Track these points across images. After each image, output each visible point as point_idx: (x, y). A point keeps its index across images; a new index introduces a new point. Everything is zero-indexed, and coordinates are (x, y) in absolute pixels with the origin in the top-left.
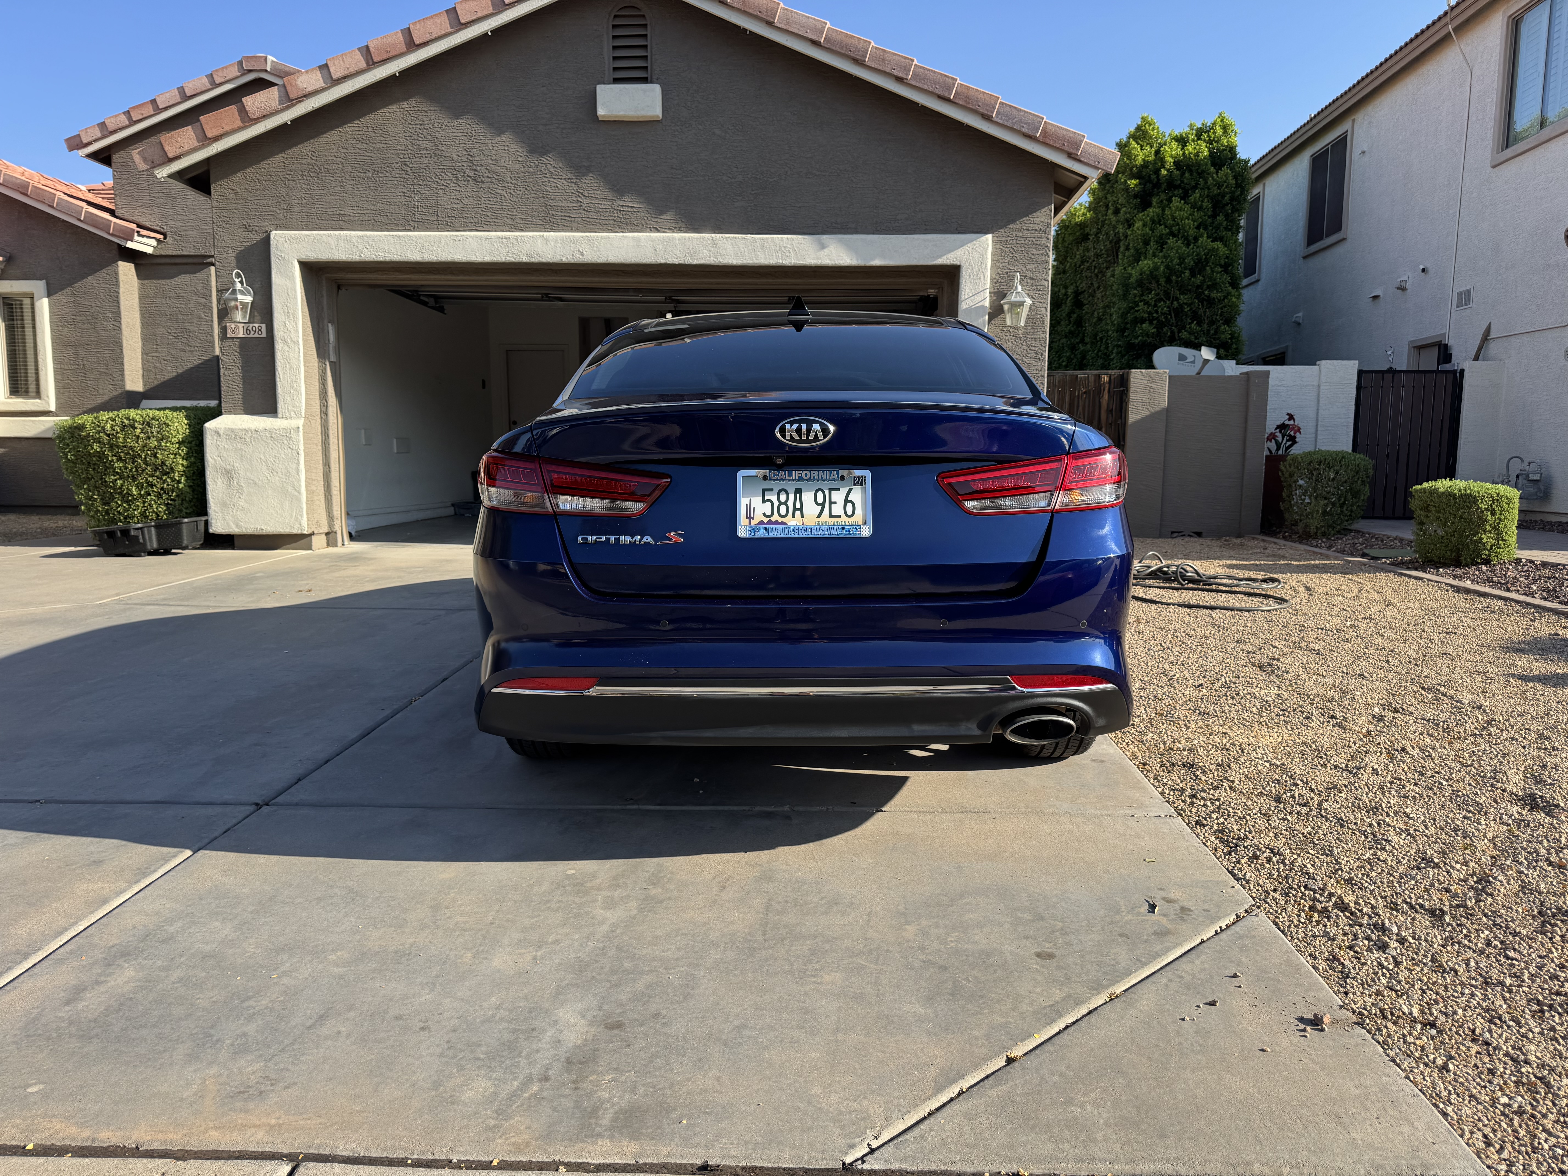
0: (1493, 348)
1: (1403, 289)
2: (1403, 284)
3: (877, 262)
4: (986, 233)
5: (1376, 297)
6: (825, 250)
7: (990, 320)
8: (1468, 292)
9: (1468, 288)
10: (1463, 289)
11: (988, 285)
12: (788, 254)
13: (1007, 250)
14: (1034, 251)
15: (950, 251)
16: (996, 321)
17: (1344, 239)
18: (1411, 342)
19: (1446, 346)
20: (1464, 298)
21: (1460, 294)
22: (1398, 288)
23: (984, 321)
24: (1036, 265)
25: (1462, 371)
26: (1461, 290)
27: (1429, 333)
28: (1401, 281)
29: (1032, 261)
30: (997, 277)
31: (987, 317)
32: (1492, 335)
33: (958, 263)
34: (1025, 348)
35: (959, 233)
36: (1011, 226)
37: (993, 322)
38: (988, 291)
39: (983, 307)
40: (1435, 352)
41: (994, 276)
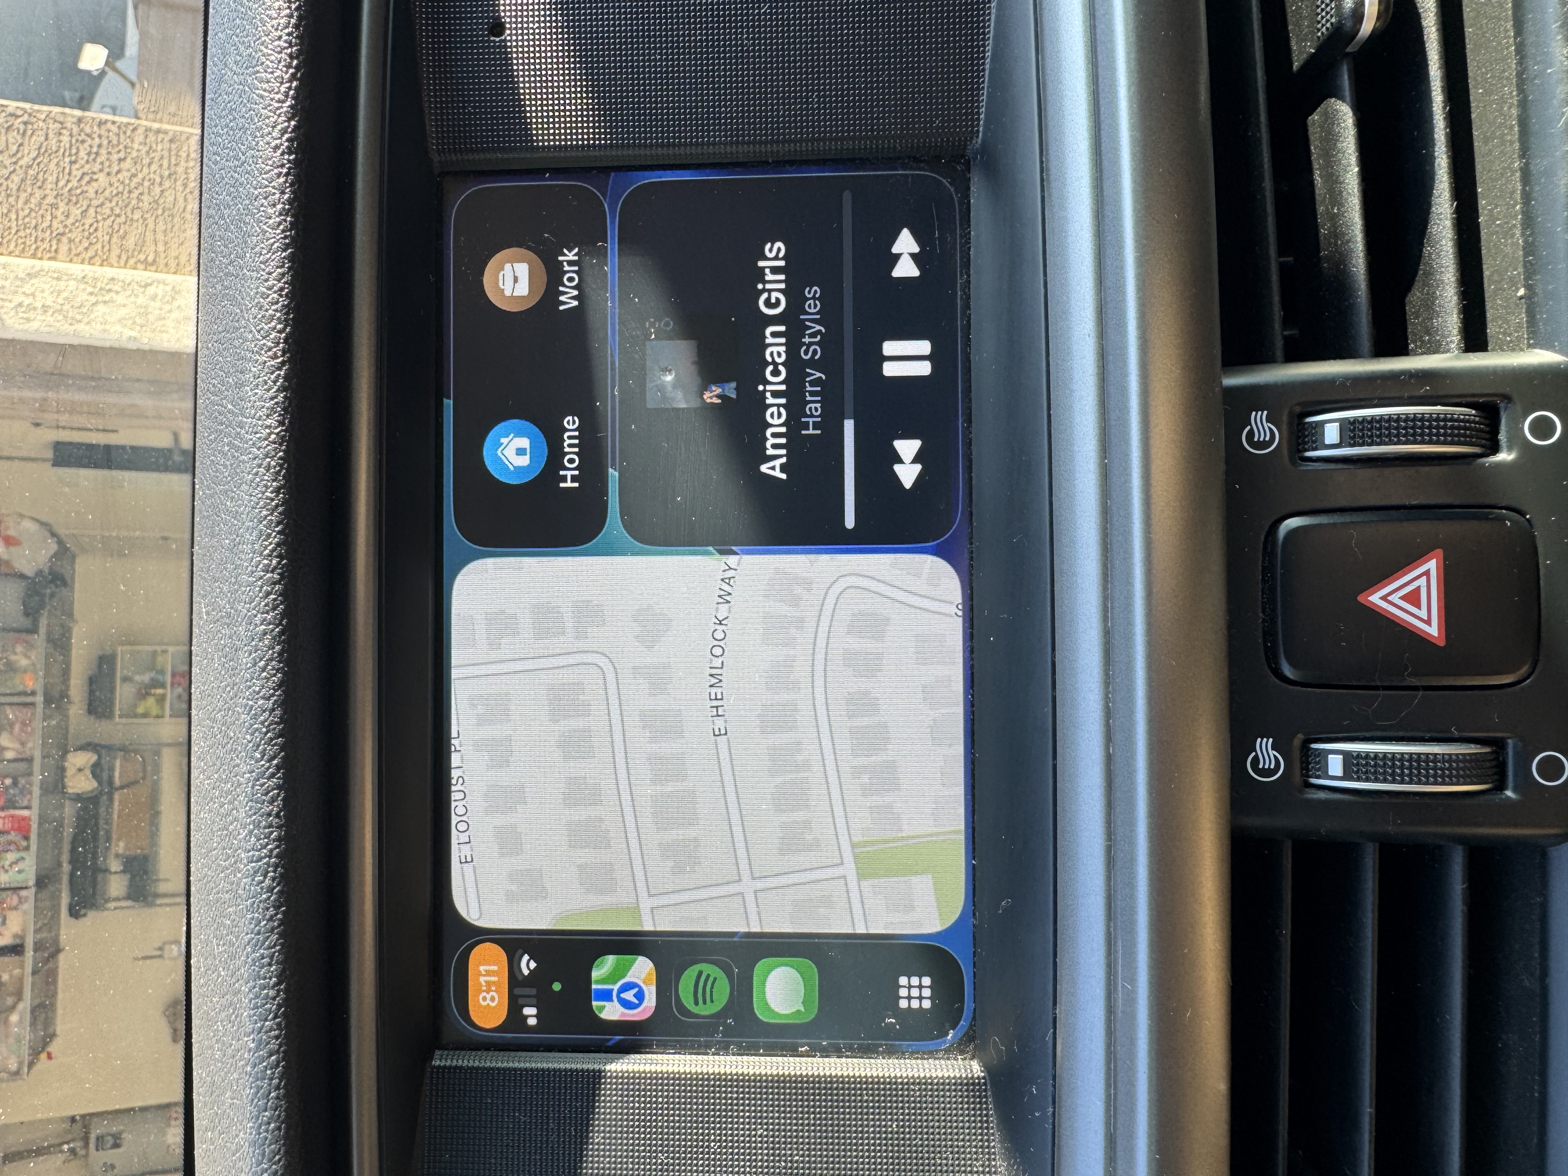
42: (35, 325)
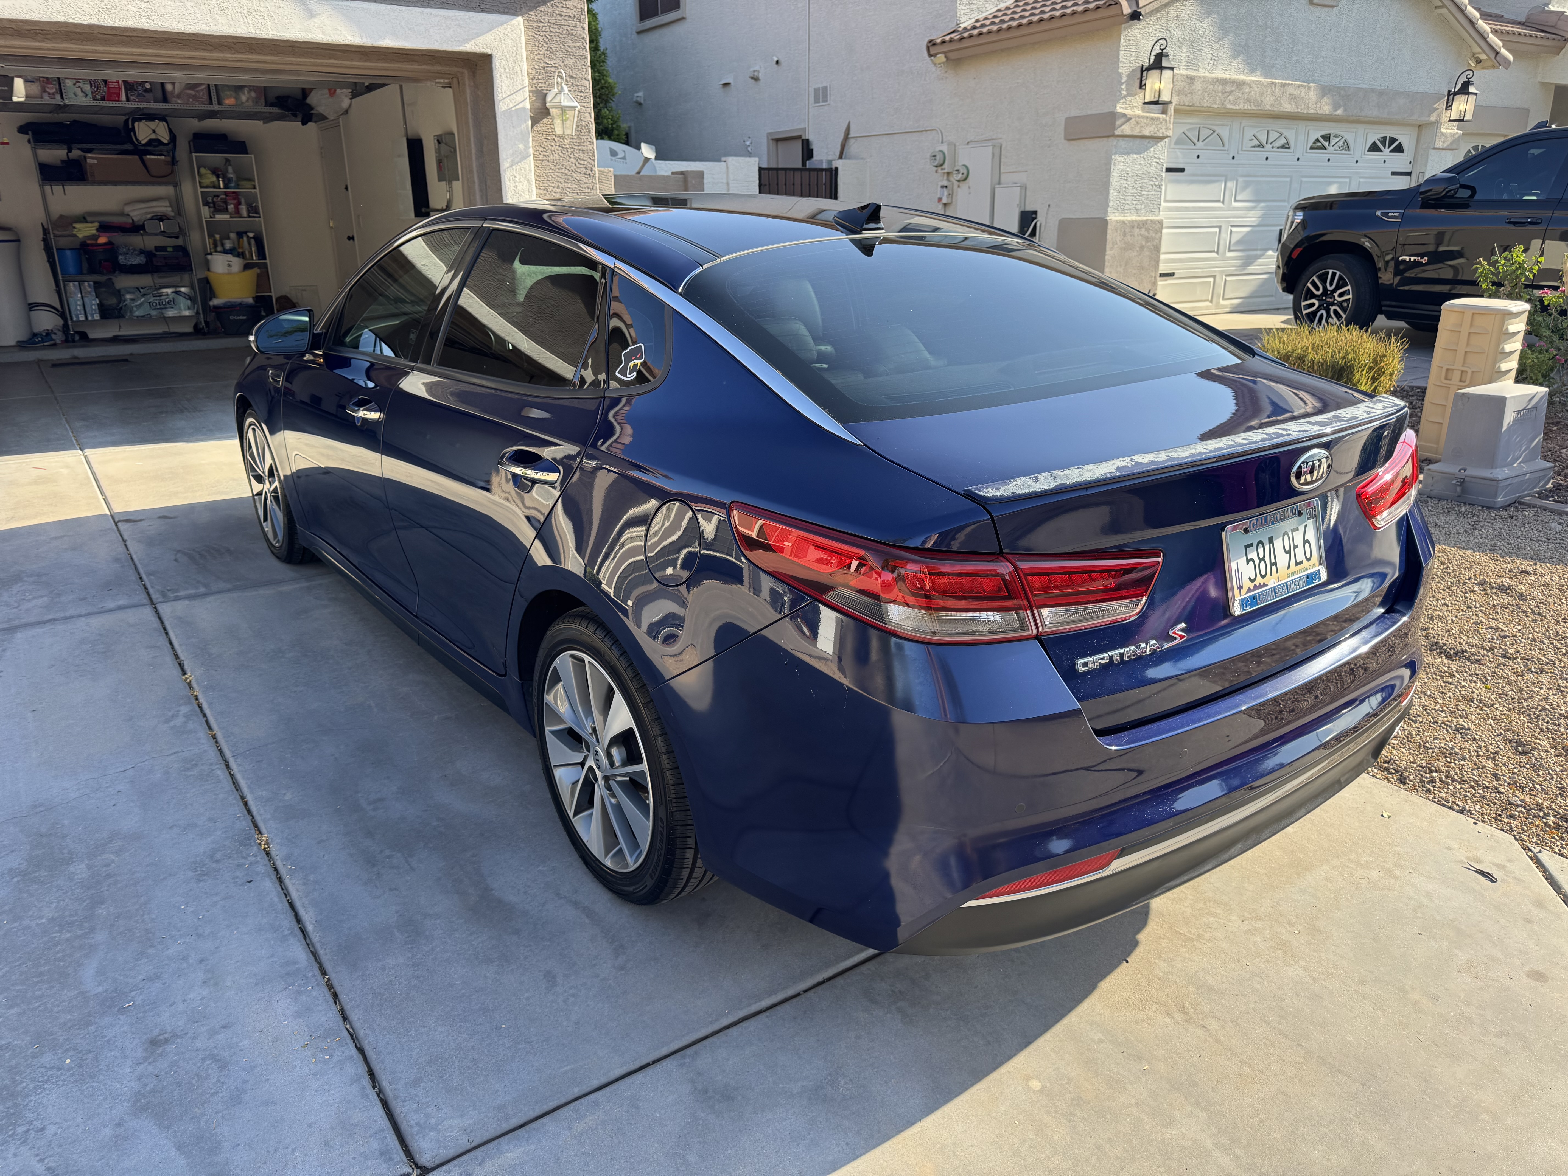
0: (853, 147)
1: (756, 79)
2: (756, 74)
3: (388, 42)
4: (515, 14)
5: (726, 85)
6: (316, 20)
7: (532, 126)
8: (825, 89)
9: (824, 85)
10: (820, 86)
11: (526, 83)
12: (261, 20)
13: (541, 38)
14: (571, 44)
15: (478, 35)
16: (539, 127)
17: (683, 18)
18: (769, 134)
19: (808, 140)
20: (821, 95)
21: (816, 90)
22: (752, 78)
23: (527, 126)
24: (574, 60)
25: (836, 169)
26: (817, 86)
27: (787, 127)
28: (755, 71)
29: (570, 55)
30: (534, 72)
31: (530, 123)
32: (852, 135)
33: (490, 53)
34: (574, 161)
35: (483, 11)
36: (542, 8)
37: (535, 128)
38: (527, 89)
39: (524, 109)
40: (798, 147)
41: (530, 71)
42: (508, 183)
